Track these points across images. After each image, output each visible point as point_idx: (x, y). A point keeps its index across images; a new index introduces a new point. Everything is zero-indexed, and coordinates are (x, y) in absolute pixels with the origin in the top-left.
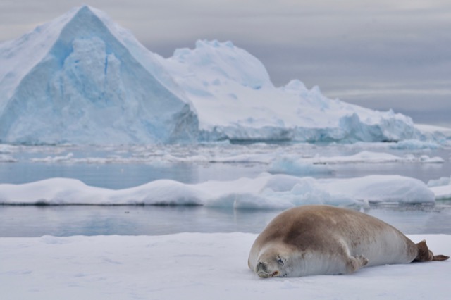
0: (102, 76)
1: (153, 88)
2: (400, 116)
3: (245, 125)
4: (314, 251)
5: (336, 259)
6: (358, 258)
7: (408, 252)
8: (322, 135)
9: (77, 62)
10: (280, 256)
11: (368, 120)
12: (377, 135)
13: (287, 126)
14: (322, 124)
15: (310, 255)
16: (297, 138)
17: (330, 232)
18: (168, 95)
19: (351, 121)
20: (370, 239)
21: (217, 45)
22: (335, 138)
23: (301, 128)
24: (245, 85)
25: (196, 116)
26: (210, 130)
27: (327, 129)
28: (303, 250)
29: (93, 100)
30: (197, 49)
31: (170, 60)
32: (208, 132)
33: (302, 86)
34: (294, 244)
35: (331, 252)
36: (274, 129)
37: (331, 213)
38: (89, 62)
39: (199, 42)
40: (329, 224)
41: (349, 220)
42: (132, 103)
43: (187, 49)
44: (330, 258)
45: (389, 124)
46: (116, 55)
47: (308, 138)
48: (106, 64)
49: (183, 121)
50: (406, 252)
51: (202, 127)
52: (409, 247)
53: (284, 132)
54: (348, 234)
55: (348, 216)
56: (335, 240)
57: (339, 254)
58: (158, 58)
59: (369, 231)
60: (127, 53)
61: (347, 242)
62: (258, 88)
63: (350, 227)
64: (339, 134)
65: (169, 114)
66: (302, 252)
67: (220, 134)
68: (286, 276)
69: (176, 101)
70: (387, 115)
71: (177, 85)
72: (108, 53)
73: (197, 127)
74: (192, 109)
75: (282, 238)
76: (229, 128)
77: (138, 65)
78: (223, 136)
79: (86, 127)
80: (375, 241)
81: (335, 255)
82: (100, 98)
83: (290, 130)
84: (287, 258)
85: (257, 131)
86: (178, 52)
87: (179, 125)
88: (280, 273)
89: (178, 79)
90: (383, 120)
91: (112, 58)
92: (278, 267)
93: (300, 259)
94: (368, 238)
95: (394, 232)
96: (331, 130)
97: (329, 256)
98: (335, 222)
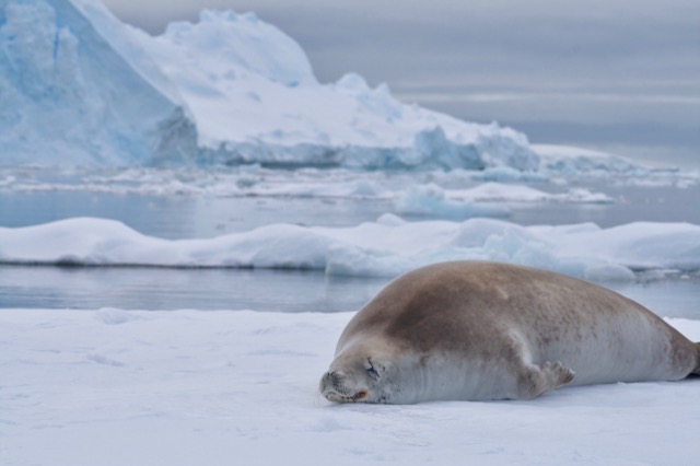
0: (50, 63)
1: (129, 83)
2: (508, 132)
3: (269, 140)
4: (447, 353)
5: (496, 369)
6: (548, 370)
7: (673, 358)
8: (388, 159)
9: (11, 38)
10: (372, 360)
11: (459, 136)
12: (472, 160)
13: (335, 143)
14: (389, 142)
15: (438, 359)
16: (350, 162)
17: (490, 314)
18: (152, 93)
19: (432, 137)
20: (583, 331)
21: (232, 18)
22: (408, 163)
23: (357, 147)
24: (274, 80)
25: (193, 126)
26: (216, 148)
27: (396, 150)
28: (425, 349)
29: (36, 98)
30: (201, 24)
31: (159, 39)
32: (211, 151)
33: (362, 85)
34: (407, 337)
35: (486, 355)
36: (315, 148)
37: (500, 278)
38: (30, 40)
39: (206, 12)
40: (490, 299)
41: (539, 293)
42: (95, 104)
43: (187, 24)
44: (483, 367)
45: (491, 144)
46: (72, 30)
47: (366, 161)
48: (56, 43)
49: (173, 134)
50: (667, 359)
51: (201, 143)
52: (675, 350)
53: (330, 153)
54: (533, 320)
55: (540, 285)
56: (497, 332)
57: (503, 360)
58: (139, 36)
59: (584, 315)
60: (89, 28)
61: (528, 337)
62: (294, 85)
63: (539, 307)
64: (413, 157)
65: (152, 122)
66: (422, 354)
67: (230, 154)
68: (383, 400)
69: (163, 102)
70: (489, 130)
71: (165, 79)
72: (59, 25)
73: (195, 142)
74: (187, 115)
75: (384, 326)
76: (244, 145)
77: (105, 46)
78: (235, 156)
79: (23, 138)
80: (595, 336)
81: (493, 361)
82: (45, 95)
83: (339, 150)
84: (387, 364)
85: (288, 150)
86: (173, 27)
87: (166, 139)
88: (371, 394)
89: (168, 69)
90: (482, 138)
91: (66, 33)
92: (368, 383)
93: (416, 367)
94: (578, 329)
95: (643, 318)
96: (402, 151)
97: (480, 362)
98: (506, 296)
